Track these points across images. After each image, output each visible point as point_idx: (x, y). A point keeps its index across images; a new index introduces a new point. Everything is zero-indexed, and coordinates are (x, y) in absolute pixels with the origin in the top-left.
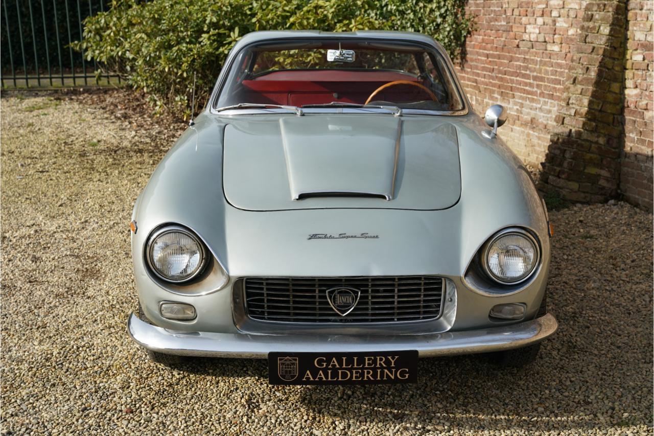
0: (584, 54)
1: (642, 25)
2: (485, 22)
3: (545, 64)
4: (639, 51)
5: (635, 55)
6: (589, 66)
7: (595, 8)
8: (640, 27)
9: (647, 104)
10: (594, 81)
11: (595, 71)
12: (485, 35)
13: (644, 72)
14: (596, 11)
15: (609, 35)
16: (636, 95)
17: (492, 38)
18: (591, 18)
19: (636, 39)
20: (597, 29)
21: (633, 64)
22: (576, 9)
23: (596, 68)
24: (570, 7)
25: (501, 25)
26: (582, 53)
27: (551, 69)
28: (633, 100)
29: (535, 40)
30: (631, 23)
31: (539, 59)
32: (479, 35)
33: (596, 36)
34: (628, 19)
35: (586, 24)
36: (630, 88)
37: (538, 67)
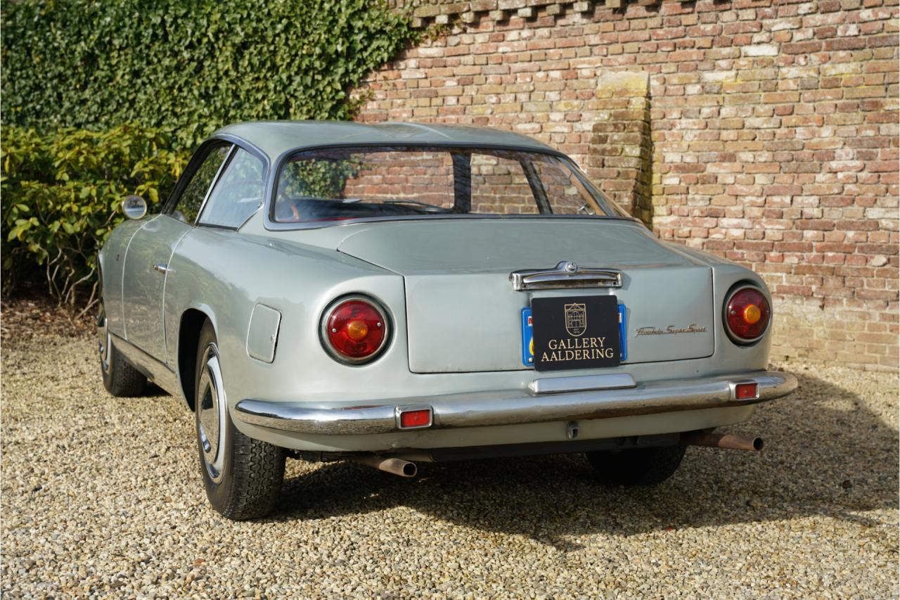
0: (603, 180)
1: (675, 146)
2: (388, 159)
3: (510, 200)
4: (670, 174)
5: (667, 178)
6: (616, 193)
7: (612, 128)
8: (672, 149)
9: (690, 232)
10: (630, 208)
11: (630, 197)
12: (388, 173)
13: (683, 196)
14: (612, 132)
15: (640, 157)
16: (672, 223)
17: (402, 176)
18: (603, 140)
19: (667, 160)
20: (620, 151)
21: (664, 188)
22: (563, 133)
23: (629, 194)
24: (553, 130)
25: (423, 160)
26: (601, 178)
27: (523, 205)
28: (668, 228)
29: (491, 172)
30: (657, 144)
31: (497, 196)
32: (376, 174)
33: (619, 159)
34: (653, 140)
35: (599, 147)
36: (663, 215)
37: (497, 204)
